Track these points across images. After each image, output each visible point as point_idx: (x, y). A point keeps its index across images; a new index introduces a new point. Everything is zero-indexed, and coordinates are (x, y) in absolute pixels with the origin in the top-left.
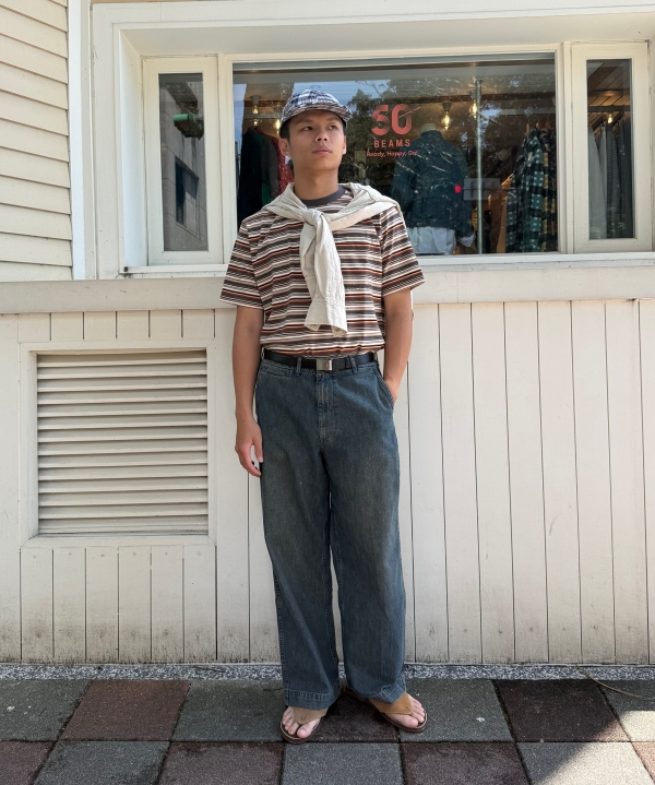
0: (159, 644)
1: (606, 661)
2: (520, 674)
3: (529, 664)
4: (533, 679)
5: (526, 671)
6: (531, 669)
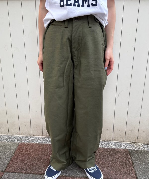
1: (134, 142)
2: (101, 145)
3: (106, 141)
4: (106, 147)
5: (104, 144)
6: (106, 143)
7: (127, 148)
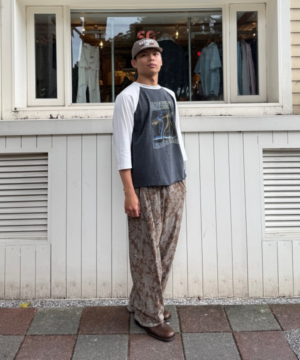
0: (24, 291)
4: (195, 305)
5: (193, 301)
7: (221, 304)
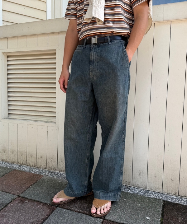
0: (39, 161)
2: (179, 201)
3: (185, 197)
4: (185, 204)
5: (183, 200)
6: (186, 199)
